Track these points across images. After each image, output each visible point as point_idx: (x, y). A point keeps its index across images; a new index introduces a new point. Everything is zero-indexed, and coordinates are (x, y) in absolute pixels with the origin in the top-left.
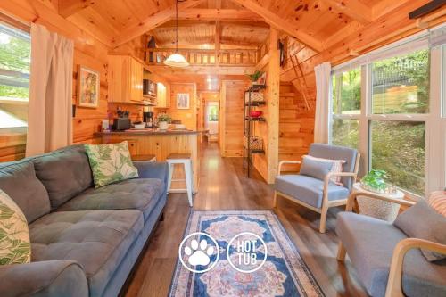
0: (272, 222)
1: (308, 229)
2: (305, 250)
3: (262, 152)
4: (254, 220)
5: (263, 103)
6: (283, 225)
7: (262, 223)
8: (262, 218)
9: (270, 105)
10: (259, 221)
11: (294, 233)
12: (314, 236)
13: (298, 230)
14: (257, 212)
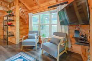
0: (23, 55)
1: (33, 51)
2: (36, 57)
3: (13, 35)
4: (17, 59)
5: (13, 21)
6: (27, 54)
7: (21, 58)
8: (20, 56)
9: (16, 21)
10: (19, 58)
11: (31, 54)
12: (35, 52)
13: (31, 53)
14: (17, 55)
